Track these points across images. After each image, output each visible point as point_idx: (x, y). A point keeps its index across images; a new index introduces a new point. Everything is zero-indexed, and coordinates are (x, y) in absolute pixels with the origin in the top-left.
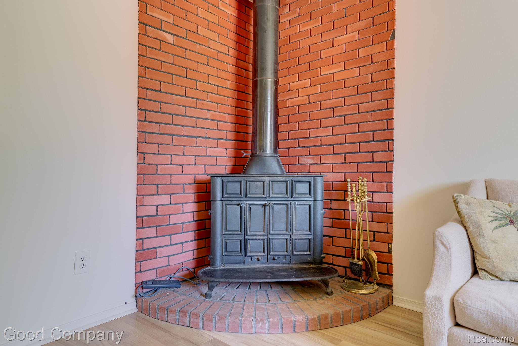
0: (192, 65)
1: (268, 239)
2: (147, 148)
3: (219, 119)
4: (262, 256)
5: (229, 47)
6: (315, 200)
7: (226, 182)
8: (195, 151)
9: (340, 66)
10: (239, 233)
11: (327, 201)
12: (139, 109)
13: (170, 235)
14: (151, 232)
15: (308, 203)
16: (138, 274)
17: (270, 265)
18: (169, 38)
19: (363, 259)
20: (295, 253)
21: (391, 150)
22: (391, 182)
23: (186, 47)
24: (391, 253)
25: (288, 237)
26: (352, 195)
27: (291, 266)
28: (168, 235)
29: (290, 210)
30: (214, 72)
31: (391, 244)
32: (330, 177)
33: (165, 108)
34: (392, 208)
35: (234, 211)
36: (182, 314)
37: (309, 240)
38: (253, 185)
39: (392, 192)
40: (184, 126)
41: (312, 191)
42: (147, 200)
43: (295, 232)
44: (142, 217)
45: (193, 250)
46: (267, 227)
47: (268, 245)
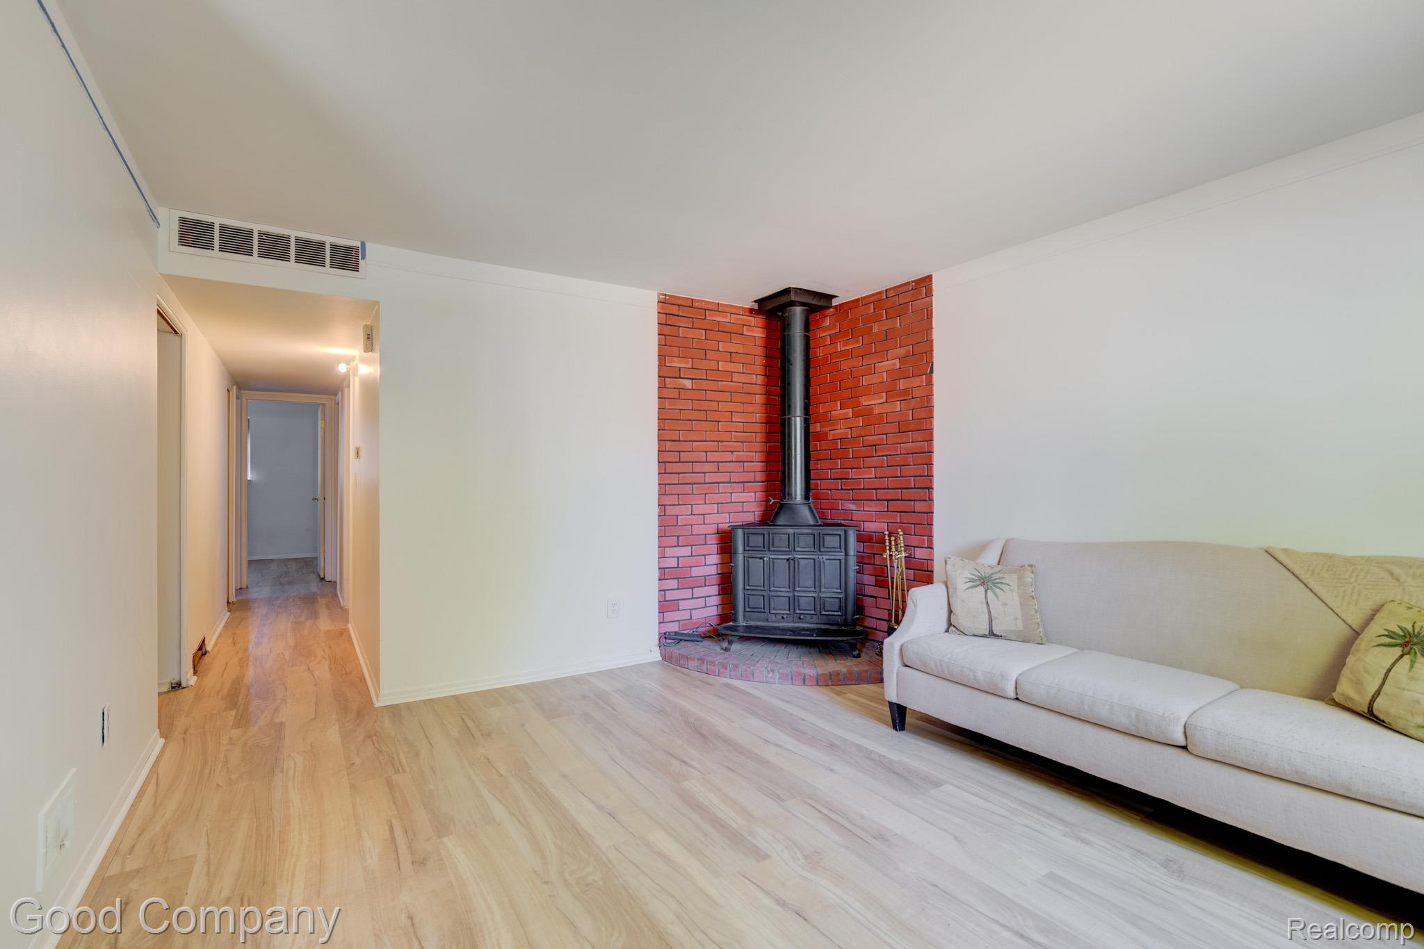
0: (714, 406)
1: (794, 596)
2: (668, 500)
3: (745, 459)
4: (787, 614)
5: (756, 375)
6: (846, 554)
7: (747, 534)
8: (717, 498)
9: (882, 397)
10: (762, 588)
12: (659, 462)
13: (692, 588)
14: (672, 584)
15: (838, 557)
16: (661, 625)
17: (796, 625)
18: (688, 383)
20: (824, 613)
21: (930, 499)
22: (931, 537)
23: (704, 388)
25: (815, 595)
26: (890, 550)
27: (819, 626)
28: (690, 588)
29: (817, 567)
30: (739, 407)
32: (873, 527)
33: (684, 456)
34: (932, 564)
35: (757, 565)
36: (700, 662)
37: (840, 598)
38: (777, 537)
39: (932, 548)
40: (705, 473)
41: (843, 545)
42: (669, 552)
43: (823, 590)
44: (664, 568)
45: (717, 606)
46: (793, 583)
47: (793, 602)
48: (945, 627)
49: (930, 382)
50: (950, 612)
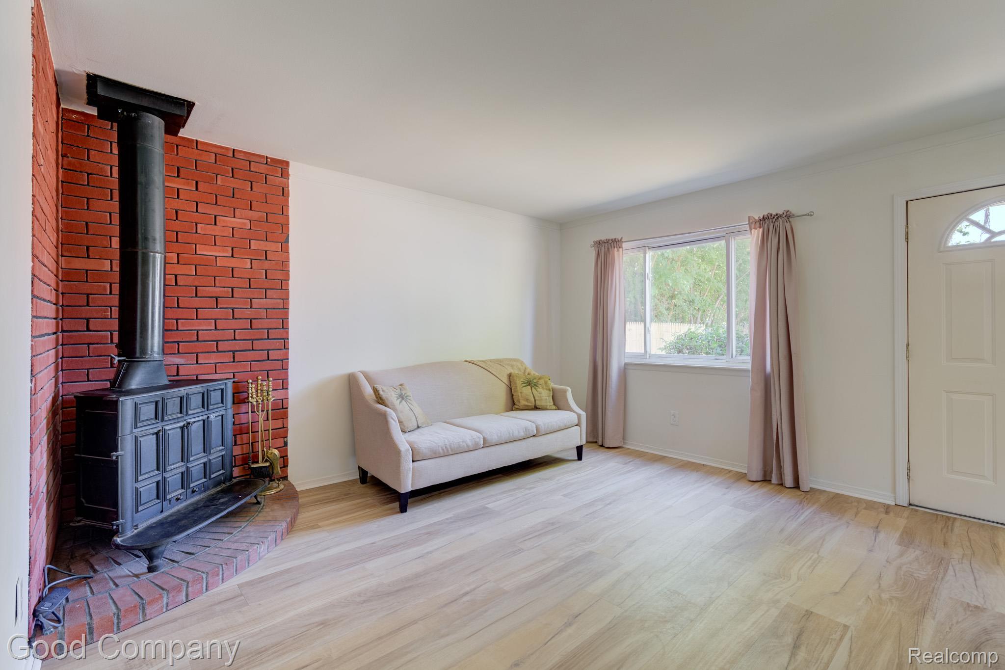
4: (181, 493)
6: (226, 409)
7: (139, 404)
15: (221, 413)
17: (190, 501)
20: (212, 476)
21: (286, 347)
22: (287, 378)
24: (287, 446)
25: (206, 459)
27: (208, 493)
29: (206, 425)
31: (286, 437)
34: (287, 404)
37: (223, 455)
39: (287, 388)
41: (225, 399)
43: (212, 451)
46: (186, 452)
47: (187, 476)
49: (285, 249)
50: (399, 421)
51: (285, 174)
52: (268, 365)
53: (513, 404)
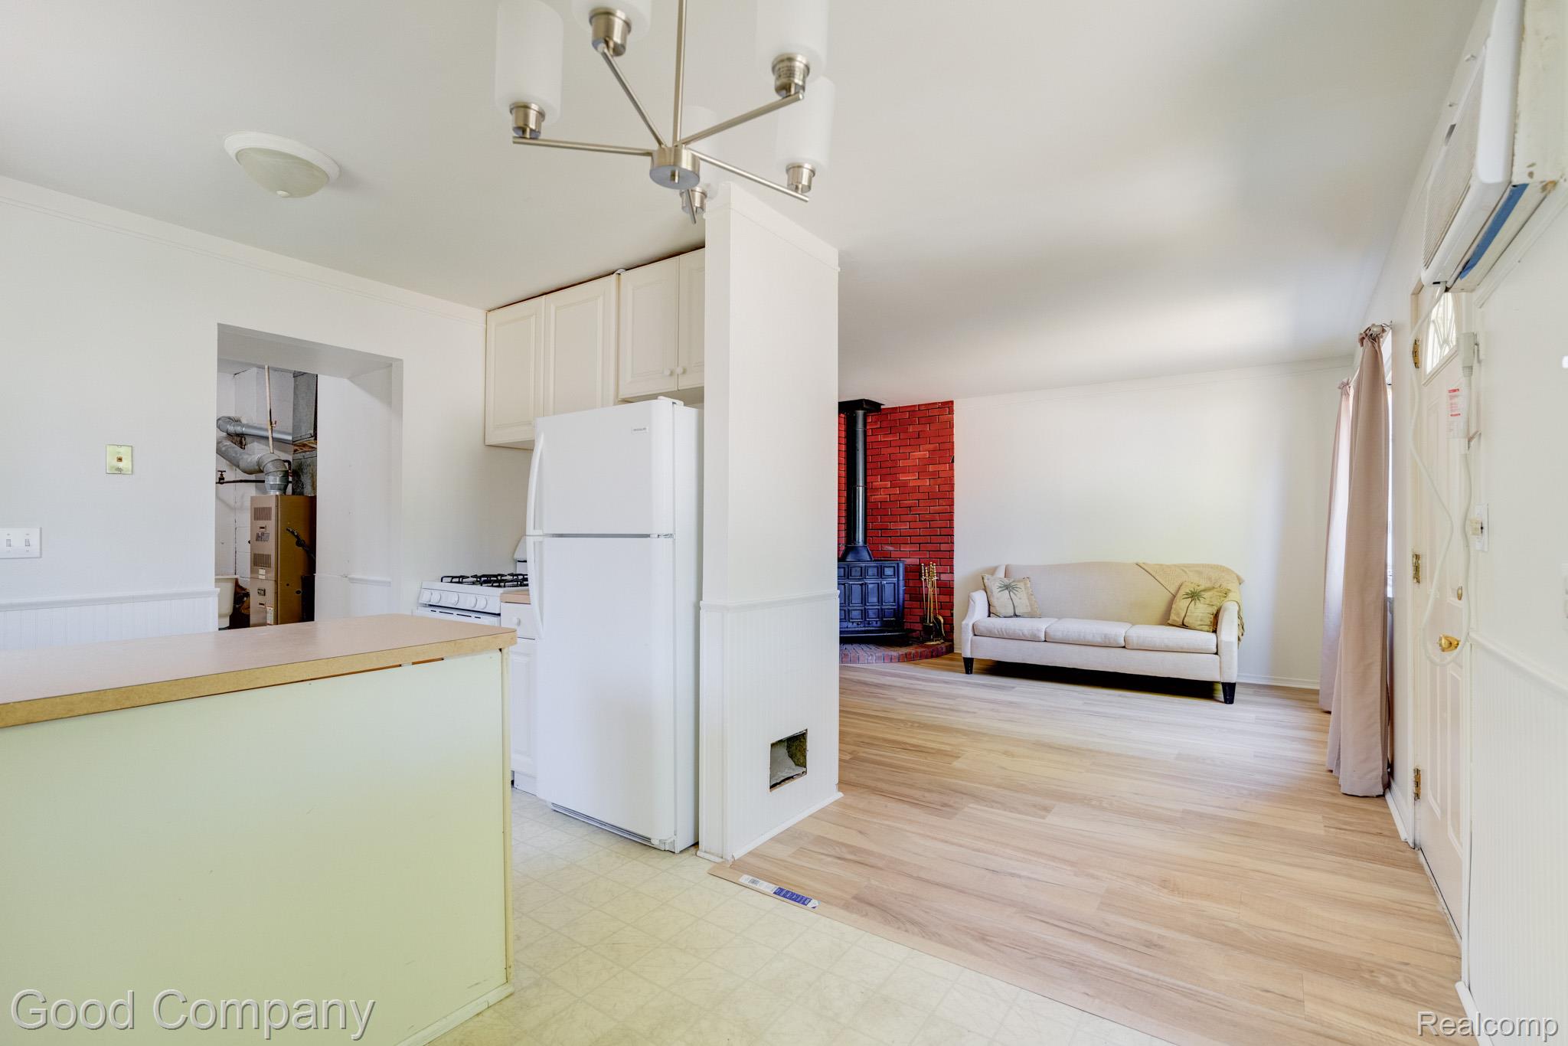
1: (865, 609)
6: (898, 580)
9: (915, 475)
11: (906, 580)
15: (893, 582)
17: (867, 628)
19: (933, 622)
20: (884, 616)
21: (952, 542)
22: (953, 566)
25: (879, 607)
26: (925, 576)
27: (882, 627)
29: (880, 587)
32: (909, 561)
34: (953, 584)
37: (895, 609)
38: (853, 570)
39: (953, 573)
41: (896, 573)
43: (884, 604)
46: (864, 599)
47: (865, 613)
48: (987, 614)
49: (952, 469)
50: (989, 605)
51: (951, 412)
52: (940, 555)
53: (1166, 621)
